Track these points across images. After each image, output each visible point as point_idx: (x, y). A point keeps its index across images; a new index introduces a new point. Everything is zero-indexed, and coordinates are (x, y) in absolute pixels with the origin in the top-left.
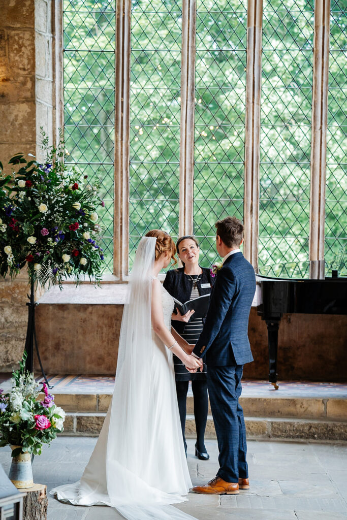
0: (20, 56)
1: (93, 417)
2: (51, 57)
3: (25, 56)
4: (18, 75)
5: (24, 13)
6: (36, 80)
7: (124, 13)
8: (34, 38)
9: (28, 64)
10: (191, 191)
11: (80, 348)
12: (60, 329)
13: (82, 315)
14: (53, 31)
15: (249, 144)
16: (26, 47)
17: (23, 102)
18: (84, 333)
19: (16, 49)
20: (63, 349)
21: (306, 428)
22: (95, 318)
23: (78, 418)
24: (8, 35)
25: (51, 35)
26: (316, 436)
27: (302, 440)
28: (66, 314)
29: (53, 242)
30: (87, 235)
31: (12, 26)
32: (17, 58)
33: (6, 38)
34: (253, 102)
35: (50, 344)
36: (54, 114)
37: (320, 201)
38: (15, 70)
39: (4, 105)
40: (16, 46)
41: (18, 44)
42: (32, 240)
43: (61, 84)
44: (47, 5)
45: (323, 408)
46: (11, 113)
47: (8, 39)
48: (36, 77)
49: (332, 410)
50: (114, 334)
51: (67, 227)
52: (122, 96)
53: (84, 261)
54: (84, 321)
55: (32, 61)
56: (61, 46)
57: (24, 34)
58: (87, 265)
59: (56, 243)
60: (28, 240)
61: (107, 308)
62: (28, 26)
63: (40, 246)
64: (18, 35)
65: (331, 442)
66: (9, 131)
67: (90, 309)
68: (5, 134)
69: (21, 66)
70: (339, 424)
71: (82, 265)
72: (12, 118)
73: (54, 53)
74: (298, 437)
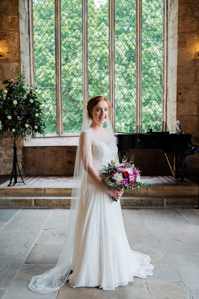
0: (14, 43)
1: (41, 199)
2: (28, 44)
3: (16, 42)
4: (13, 50)
5: (15, 24)
6: (21, 52)
7: (58, 25)
8: (19, 35)
9: (17, 46)
10: (87, 99)
11: (43, 164)
12: (34, 157)
13: (43, 151)
14: (29, 34)
15: (110, 79)
16: (16, 39)
17: (16, 62)
18: (44, 158)
19: (12, 39)
20: (36, 165)
21: (140, 202)
22: (48, 152)
23: (35, 200)
24: (9, 34)
25: (28, 35)
26: (144, 205)
27: (138, 207)
28: (36, 150)
29: (20, 118)
30: (37, 115)
31: (10, 30)
32: (12, 43)
33: (8, 35)
34: (112, 61)
35: (30, 163)
36: (30, 68)
37: (140, 102)
38: (12, 48)
39: (8, 63)
40: (12, 38)
41: (13, 37)
42: (10, 117)
43: (33, 56)
44: (26, 22)
45: (146, 191)
46: (11, 67)
47: (9, 35)
48: (21, 51)
49: (150, 192)
50: (56, 158)
51: (27, 111)
52: (58, 60)
53: (36, 127)
54: (44, 153)
55: (19, 45)
56: (33, 40)
57: (15, 33)
58: (38, 129)
59: (21, 119)
60: (8, 117)
61: (53, 147)
62: (17, 29)
63: (14, 120)
64: (13, 33)
65: (151, 207)
66: (10, 74)
67: (46, 148)
68: (9, 76)
69: (14, 47)
70: (154, 199)
71: (35, 129)
72: (11, 69)
73: (30, 43)
74: (136, 206)
